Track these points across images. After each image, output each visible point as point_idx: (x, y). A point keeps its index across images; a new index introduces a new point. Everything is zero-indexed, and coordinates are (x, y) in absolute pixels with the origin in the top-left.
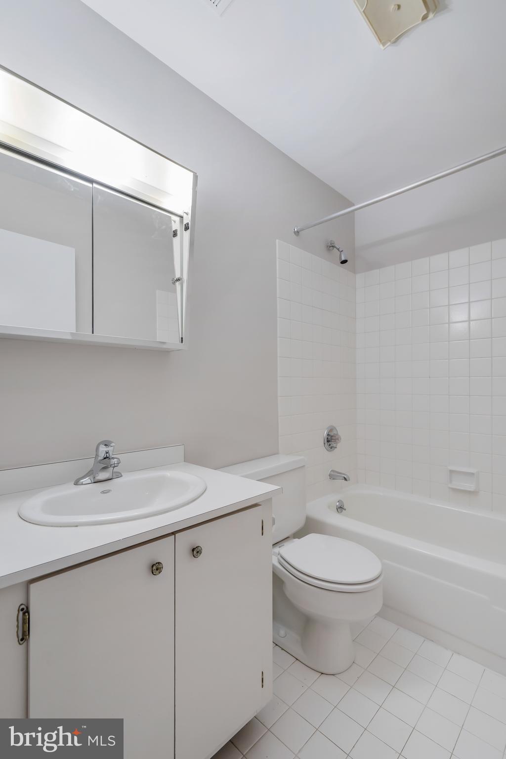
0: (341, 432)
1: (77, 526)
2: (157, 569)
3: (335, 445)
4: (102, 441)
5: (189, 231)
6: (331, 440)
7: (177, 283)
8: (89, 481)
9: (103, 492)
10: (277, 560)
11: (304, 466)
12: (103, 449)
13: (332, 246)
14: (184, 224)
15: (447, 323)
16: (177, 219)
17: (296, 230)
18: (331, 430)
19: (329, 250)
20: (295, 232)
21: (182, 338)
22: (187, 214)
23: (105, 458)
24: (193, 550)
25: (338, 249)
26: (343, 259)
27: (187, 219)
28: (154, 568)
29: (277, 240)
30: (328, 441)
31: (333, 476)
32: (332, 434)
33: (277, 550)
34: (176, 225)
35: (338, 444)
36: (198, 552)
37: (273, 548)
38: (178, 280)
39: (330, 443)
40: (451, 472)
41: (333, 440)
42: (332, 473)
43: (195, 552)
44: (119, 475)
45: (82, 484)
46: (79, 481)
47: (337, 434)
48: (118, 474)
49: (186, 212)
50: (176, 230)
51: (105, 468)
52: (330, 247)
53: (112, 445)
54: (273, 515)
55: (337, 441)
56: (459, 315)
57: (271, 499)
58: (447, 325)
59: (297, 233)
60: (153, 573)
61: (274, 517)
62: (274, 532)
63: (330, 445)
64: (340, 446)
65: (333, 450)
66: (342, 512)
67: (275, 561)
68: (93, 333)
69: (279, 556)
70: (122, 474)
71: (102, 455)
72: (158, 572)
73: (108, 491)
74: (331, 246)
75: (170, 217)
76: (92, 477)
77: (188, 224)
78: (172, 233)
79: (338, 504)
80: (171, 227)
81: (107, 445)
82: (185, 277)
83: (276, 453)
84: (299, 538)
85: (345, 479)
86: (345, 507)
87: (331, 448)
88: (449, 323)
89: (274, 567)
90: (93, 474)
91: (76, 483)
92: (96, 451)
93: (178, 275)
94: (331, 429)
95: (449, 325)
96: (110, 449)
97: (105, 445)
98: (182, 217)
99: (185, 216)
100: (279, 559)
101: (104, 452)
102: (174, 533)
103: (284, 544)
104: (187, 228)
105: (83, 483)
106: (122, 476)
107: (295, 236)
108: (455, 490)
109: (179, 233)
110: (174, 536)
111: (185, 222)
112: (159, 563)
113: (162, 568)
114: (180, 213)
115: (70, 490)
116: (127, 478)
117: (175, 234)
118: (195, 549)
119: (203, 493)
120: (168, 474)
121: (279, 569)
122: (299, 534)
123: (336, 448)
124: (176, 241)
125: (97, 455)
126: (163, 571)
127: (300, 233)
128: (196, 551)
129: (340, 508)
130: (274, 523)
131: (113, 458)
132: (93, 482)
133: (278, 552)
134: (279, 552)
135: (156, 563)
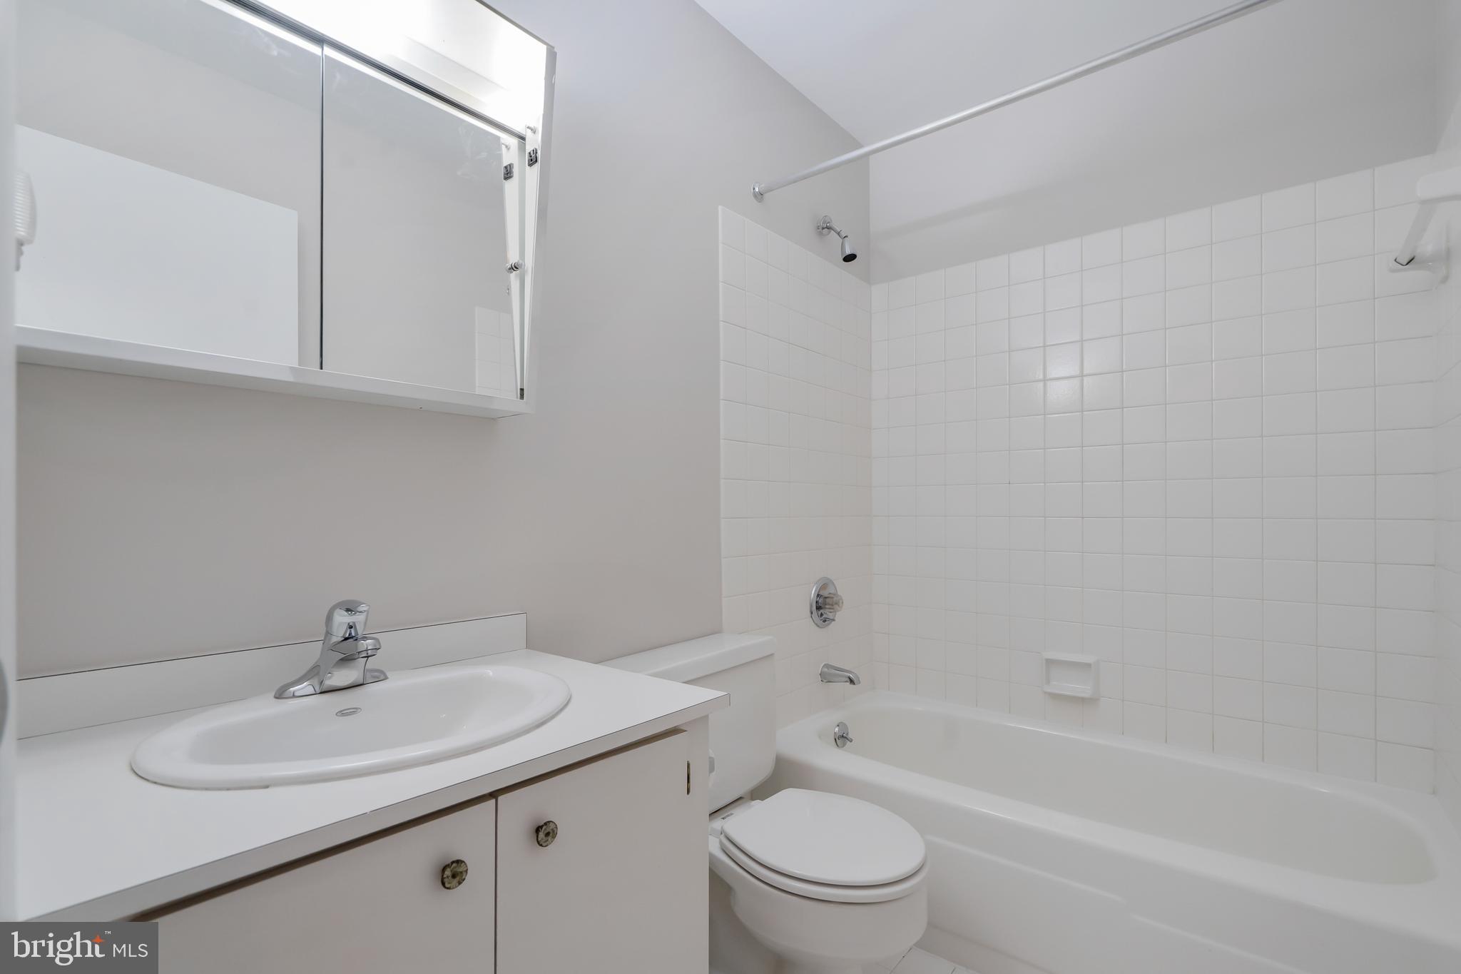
0: (843, 589)
1: (267, 787)
2: (454, 876)
3: (830, 615)
4: (340, 603)
5: (537, 167)
6: (823, 606)
7: (513, 275)
8: (311, 690)
9: (342, 713)
10: (718, 845)
11: (772, 655)
12: (342, 619)
13: (828, 228)
14: (527, 152)
15: (1040, 381)
16: (513, 142)
17: (757, 190)
18: (824, 587)
19: (821, 234)
20: (755, 195)
21: (522, 390)
22: (534, 131)
23: (346, 639)
24: (538, 830)
25: (839, 234)
26: (848, 252)
27: (534, 142)
28: (448, 873)
29: (720, 208)
30: (818, 608)
31: (829, 674)
32: (825, 593)
33: (718, 824)
34: (510, 154)
35: (837, 613)
36: (547, 834)
37: (710, 820)
38: (514, 268)
39: (822, 611)
40: (1050, 663)
41: (829, 604)
42: (826, 670)
43: (541, 835)
44: (380, 676)
45: (294, 696)
46: (284, 691)
47: (835, 594)
48: (376, 674)
49: (532, 126)
50: (510, 165)
51: (347, 660)
52: (823, 228)
53: (360, 609)
54: (710, 751)
55: (836, 606)
56: (1062, 366)
57: (706, 717)
58: (1041, 384)
59: (760, 197)
60: (443, 884)
61: (712, 754)
62: (712, 788)
63: (822, 615)
64: (842, 616)
65: (829, 624)
66: (844, 745)
67: (714, 847)
68: (321, 368)
69: (722, 837)
70: (388, 674)
71: (339, 632)
72: (455, 881)
73: (353, 711)
74: (825, 228)
75: (498, 138)
76: (316, 681)
77: (535, 151)
78: (503, 171)
79: (837, 729)
80: (500, 157)
81: (351, 611)
82: (529, 262)
83: (716, 631)
84: (762, 799)
85: (852, 681)
86: (850, 736)
87: (825, 621)
88: (1045, 380)
89: (713, 860)
90: (318, 674)
91: (280, 695)
92: (327, 626)
93: (513, 258)
94: (825, 584)
95: (1045, 386)
96: (358, 619)
97: (348, 610)
98: (522, 138)
99: (529, 134)
100: (721, 843)
101: (346, 626)
102: (494, 795)
103: (732, 812)
104: (533, 161)
105: (297, 694)
106: (386, 678)
107: (755, 202)
108: (1055, 697)
109: (516, 171)
110: (494, 801)
111: (529, 149)
112: (458, 862)
113: (466, 871)
114: (520, 128)
115: (265, 708)
116: (396, 682)
117: (508, 174)
118: (541, 827)
119: (562, 710)
120: (489, 671)
121: (722, 862)
122: (762, 791)
123: (834, 620)
124: (511, 187)
125: (328, 633)
126: (468, 878)
127: (766, 196)
128: (543, 833)
129: (842, 739)
130: (712, 769)
131: (365, 638)
132: (318, 691)
133: (720, 828)
134: (722, 828)
135: (453, 862)
